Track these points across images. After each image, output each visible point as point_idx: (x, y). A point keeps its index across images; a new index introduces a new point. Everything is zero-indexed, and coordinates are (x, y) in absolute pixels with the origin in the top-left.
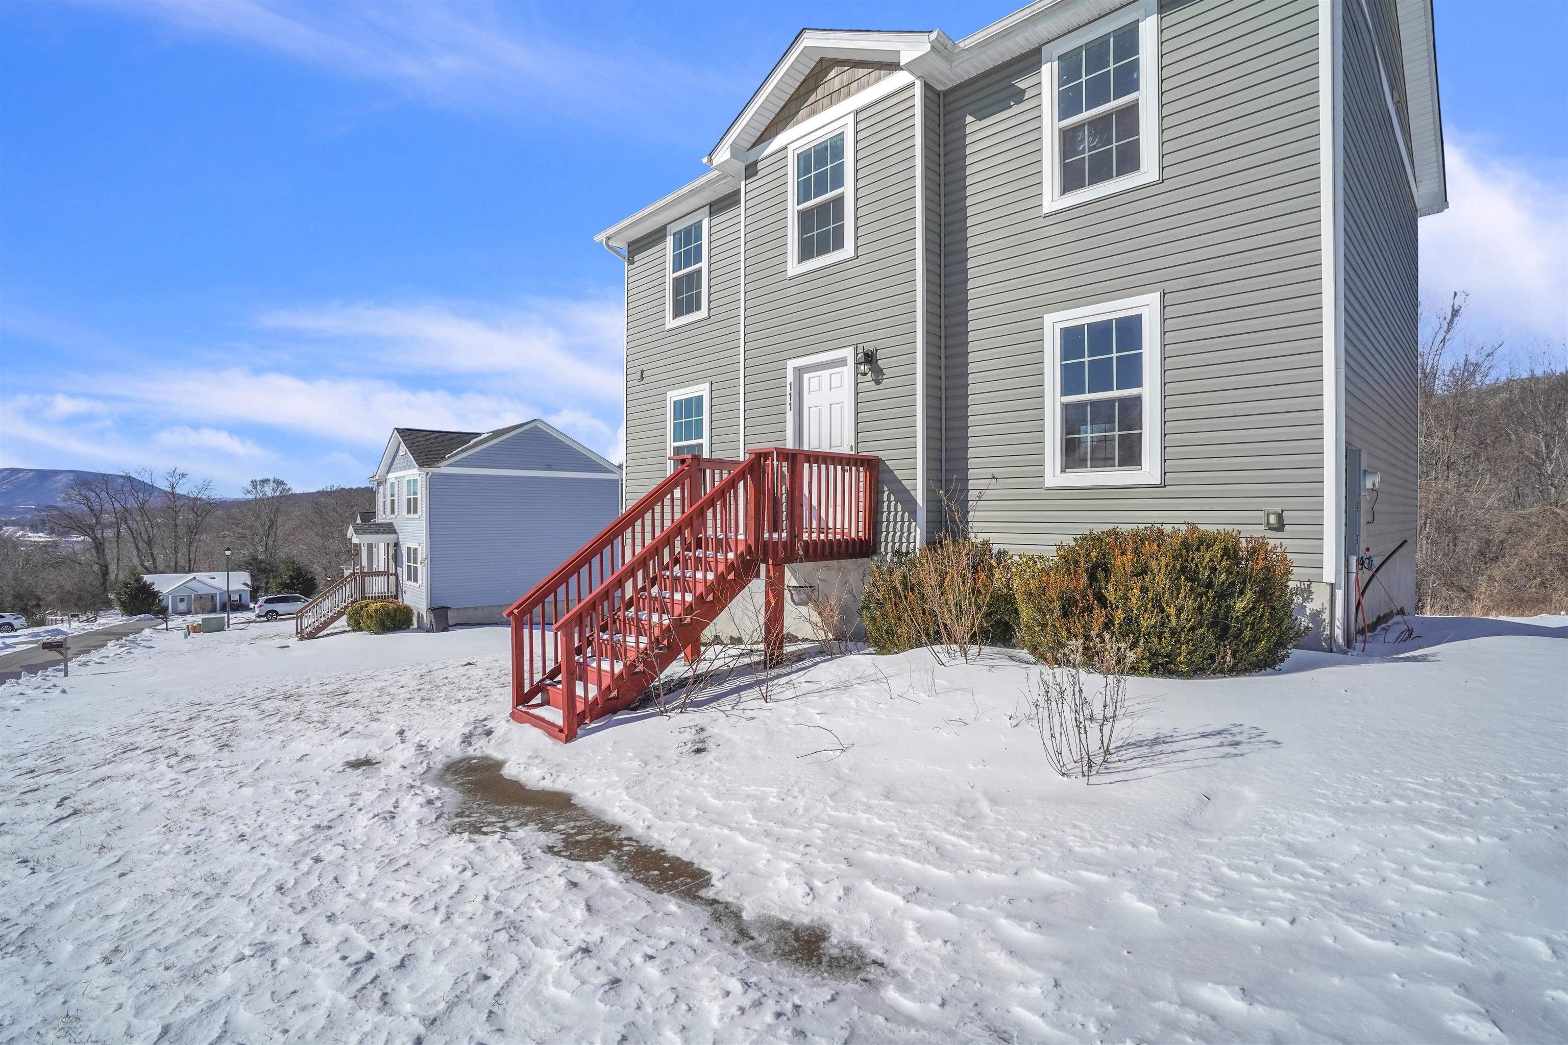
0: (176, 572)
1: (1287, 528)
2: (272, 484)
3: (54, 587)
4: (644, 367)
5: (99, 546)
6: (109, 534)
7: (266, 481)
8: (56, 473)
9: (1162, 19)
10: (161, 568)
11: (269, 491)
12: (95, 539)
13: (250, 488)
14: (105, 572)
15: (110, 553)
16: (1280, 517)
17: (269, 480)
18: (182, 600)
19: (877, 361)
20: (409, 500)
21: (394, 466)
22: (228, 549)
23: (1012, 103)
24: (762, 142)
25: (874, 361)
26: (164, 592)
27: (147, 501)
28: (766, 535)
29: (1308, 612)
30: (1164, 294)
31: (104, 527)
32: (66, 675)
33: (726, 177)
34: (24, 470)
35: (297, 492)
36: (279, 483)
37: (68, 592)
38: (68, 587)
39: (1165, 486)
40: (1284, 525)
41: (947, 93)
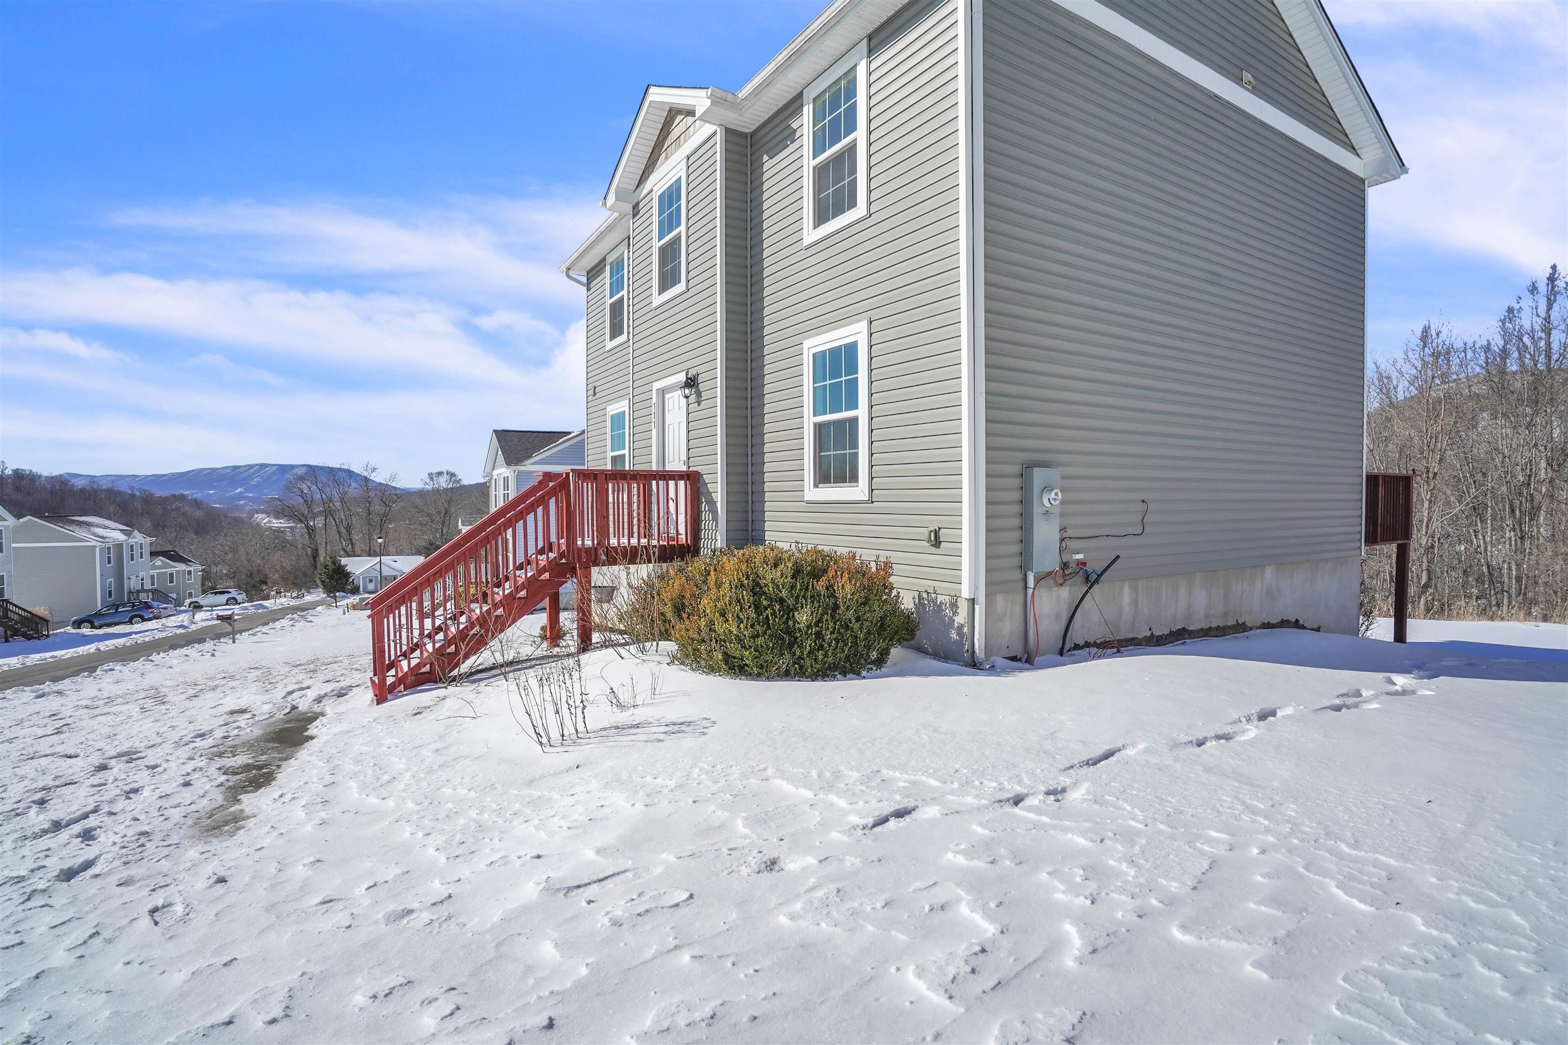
0: (369, 555)
1: (943, 545)
2: (445, 475)
3: (278, 567)
4: (596, 384)
5: (311, 531)
6: (319, 522)
7: (440, 474)
8: (292, 467)
9: (870, 62)
10: (358, 551)
11: (443, 482)
12: (307, 527)
13: (428, 480)
14: (315, 555)
15: (320, 538)
16: (936, 533)
17: (442, 473)
18: (371, 581)
19: (698, 384)
20: (504, 494)
21: (497, 464)
22: (380, 538)
23: (789, 143)
24: (641, 184)
25: (696, 384)
26: (357, 573)
27: (345, 493)
28: (579, 543)
29: (956, 625)
30: (871, 322)
31: (314, 516)
32: (234, 642)
33: (625, 216)
34: (270, 465)
35: (466, 484)
36: (452, 475)
37: (288, 572)
38: (288, 568)
39: (872, 502)
40: (940, 542)
41: (752, 135)
